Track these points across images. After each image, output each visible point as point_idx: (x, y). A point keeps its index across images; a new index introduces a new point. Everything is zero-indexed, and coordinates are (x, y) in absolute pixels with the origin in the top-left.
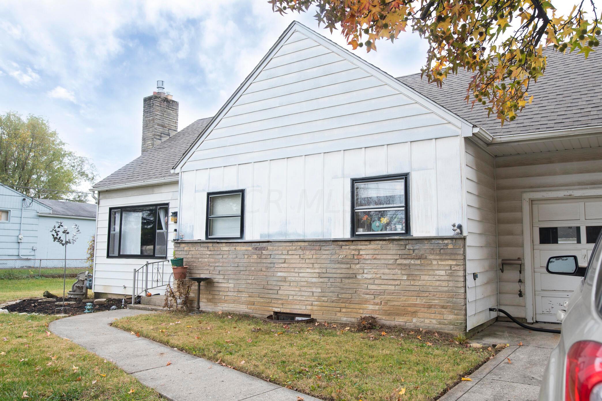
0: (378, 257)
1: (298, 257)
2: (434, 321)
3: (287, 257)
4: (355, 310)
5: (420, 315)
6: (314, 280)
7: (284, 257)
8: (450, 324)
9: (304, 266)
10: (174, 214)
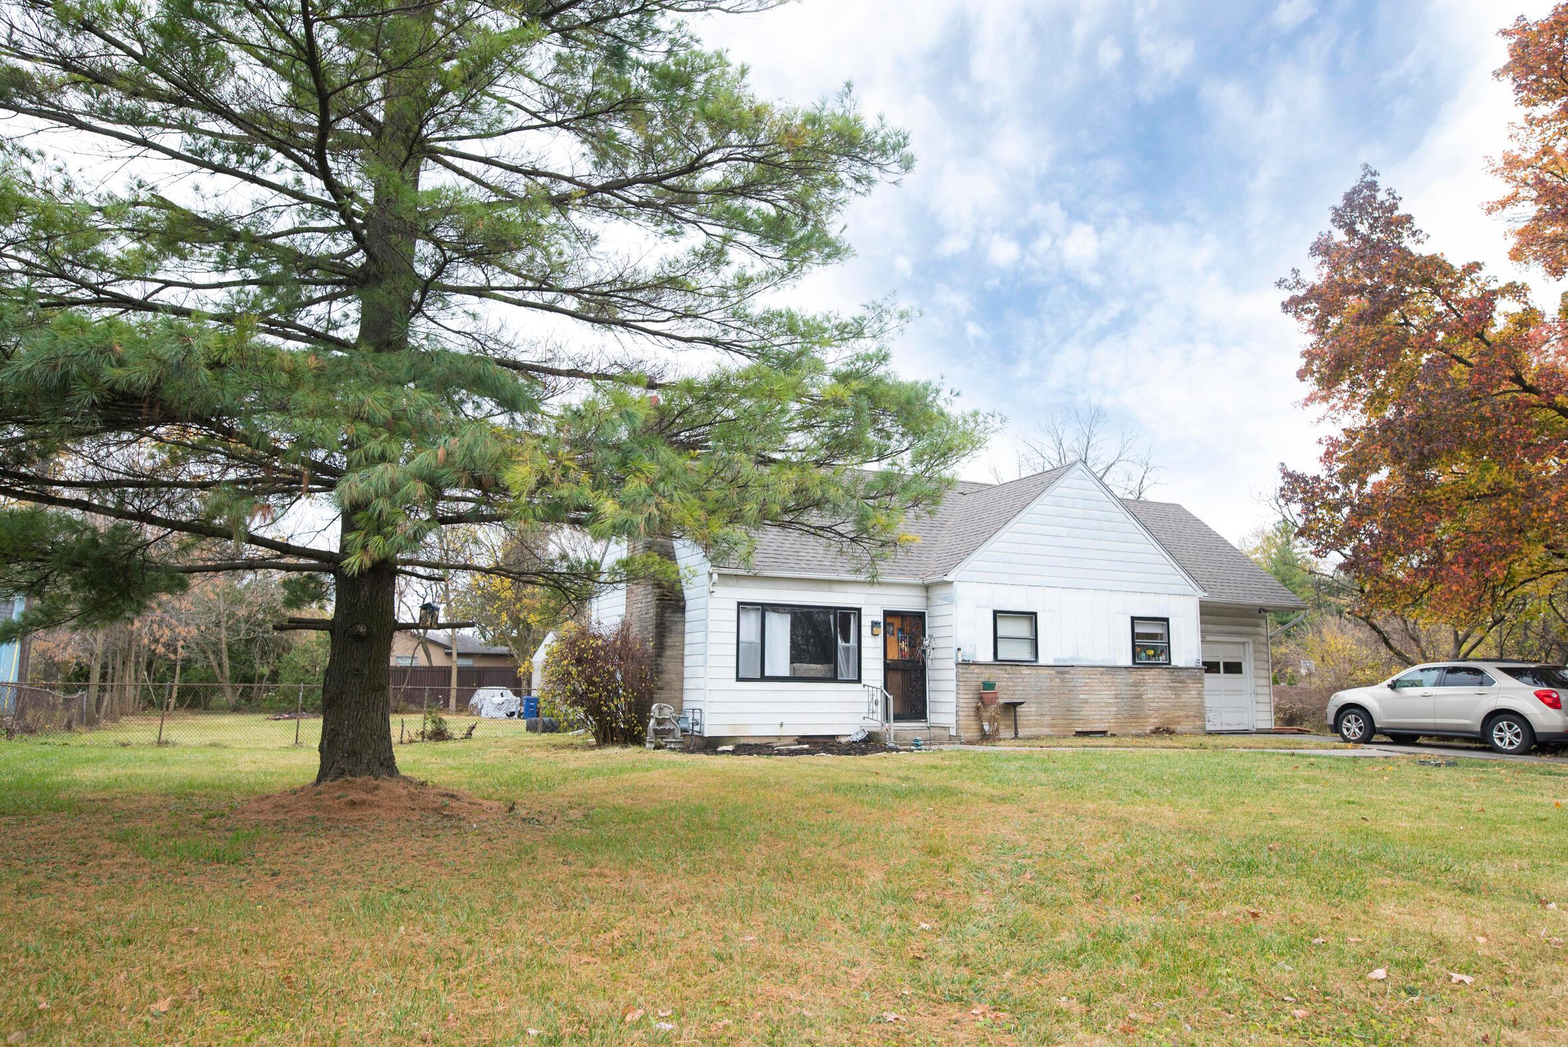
0: (1157, 682)
1: (1097, 681)
3: (1088, 681)
6: (1111, 701)
7: (1085, 681)
9: (1102, 688)
10: (875, 624)
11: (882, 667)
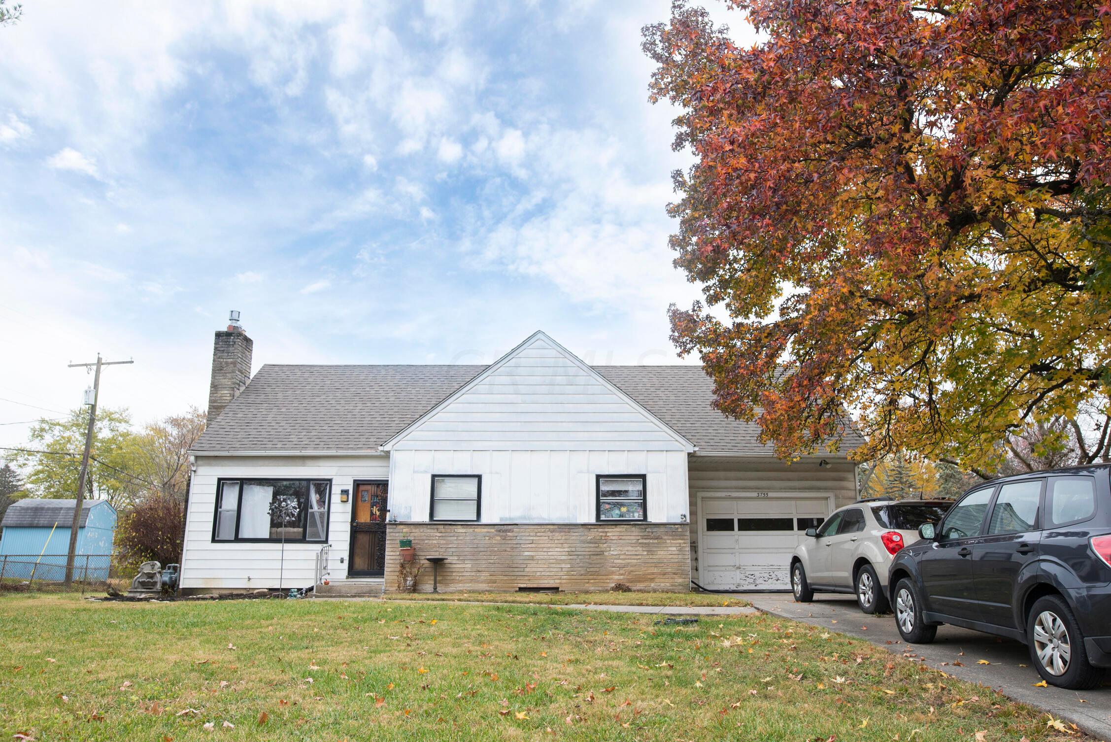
0: (623, 538)
1: (546, 538)
2: (668, 584)
3: (535, 538)
4: (602, 581)
5: (657, 580)
6: (563, 558)
7: (532, 538)
8: (680, 585)
9: (553, 545)
10: (345, 492)
11: (348, 528)
